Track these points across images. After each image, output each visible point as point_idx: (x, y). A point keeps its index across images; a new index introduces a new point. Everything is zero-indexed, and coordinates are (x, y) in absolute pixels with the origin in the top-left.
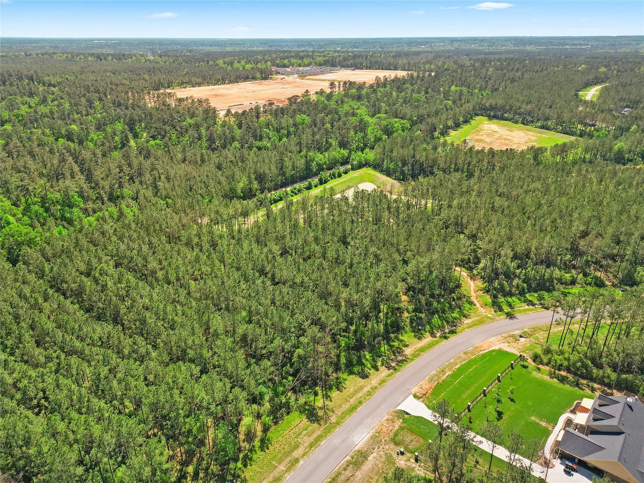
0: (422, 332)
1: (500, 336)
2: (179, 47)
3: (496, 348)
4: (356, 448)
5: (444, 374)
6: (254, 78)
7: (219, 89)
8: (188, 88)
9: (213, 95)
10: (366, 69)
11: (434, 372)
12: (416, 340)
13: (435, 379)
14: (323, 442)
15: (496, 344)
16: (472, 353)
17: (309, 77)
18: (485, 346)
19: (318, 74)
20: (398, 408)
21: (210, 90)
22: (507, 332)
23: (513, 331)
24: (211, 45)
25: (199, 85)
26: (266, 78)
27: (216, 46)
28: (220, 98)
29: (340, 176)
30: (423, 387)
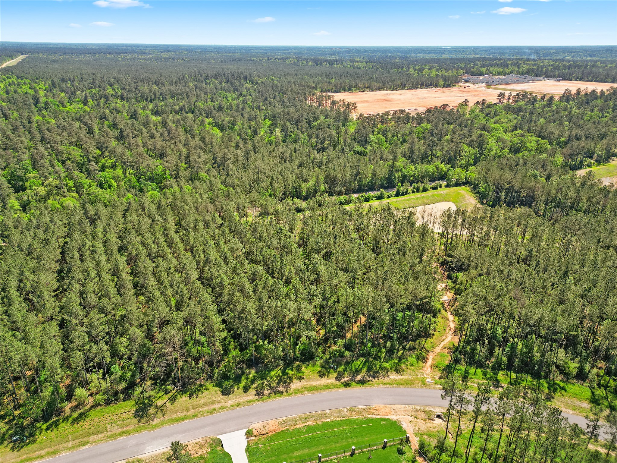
0: (332, 370)
1: (411, 407)
2: (399, 54)
3: (393, 418)
4: (139, 457)
5: (305, 423)
6: (437, 86)
7: (393, 94)
8: (366, 92)
9: (381, 100)
10: (576, 80)
11: (296, 416)
12: (316, 376)
13: (289, 423)
14: (122, 437)
15: (398, 413)
16: (360, 413)
17: (497, 86)
18: (383, 411)
19: (509, 84)
20: (218, 437)
21: (384, 95)
22: (425, 405)
23: (434, 406)
24: (430, 53)
25: (378, 89)
26: (448, 86)
27: (434, 53)
28: (386, 102)
29: (425, 190)
30: (267, 427)
